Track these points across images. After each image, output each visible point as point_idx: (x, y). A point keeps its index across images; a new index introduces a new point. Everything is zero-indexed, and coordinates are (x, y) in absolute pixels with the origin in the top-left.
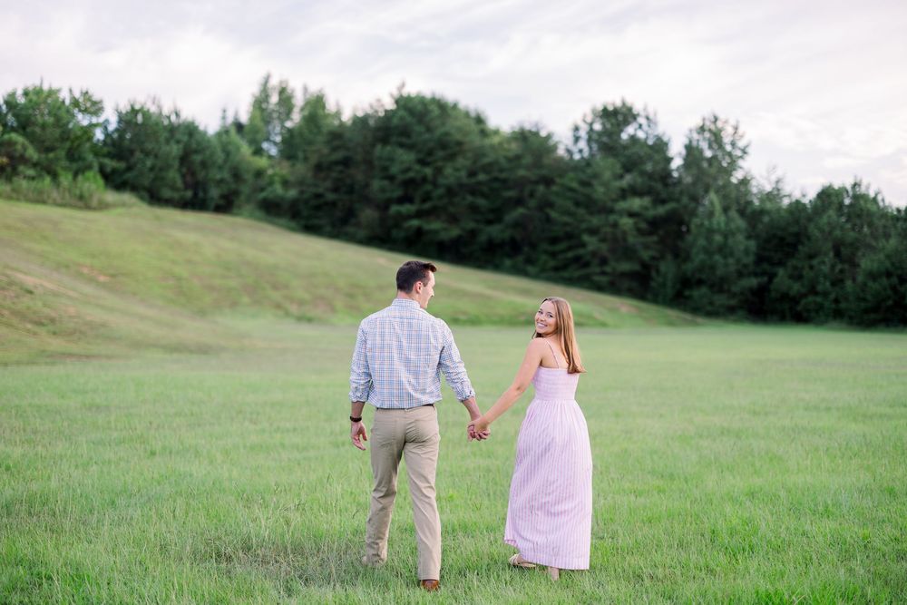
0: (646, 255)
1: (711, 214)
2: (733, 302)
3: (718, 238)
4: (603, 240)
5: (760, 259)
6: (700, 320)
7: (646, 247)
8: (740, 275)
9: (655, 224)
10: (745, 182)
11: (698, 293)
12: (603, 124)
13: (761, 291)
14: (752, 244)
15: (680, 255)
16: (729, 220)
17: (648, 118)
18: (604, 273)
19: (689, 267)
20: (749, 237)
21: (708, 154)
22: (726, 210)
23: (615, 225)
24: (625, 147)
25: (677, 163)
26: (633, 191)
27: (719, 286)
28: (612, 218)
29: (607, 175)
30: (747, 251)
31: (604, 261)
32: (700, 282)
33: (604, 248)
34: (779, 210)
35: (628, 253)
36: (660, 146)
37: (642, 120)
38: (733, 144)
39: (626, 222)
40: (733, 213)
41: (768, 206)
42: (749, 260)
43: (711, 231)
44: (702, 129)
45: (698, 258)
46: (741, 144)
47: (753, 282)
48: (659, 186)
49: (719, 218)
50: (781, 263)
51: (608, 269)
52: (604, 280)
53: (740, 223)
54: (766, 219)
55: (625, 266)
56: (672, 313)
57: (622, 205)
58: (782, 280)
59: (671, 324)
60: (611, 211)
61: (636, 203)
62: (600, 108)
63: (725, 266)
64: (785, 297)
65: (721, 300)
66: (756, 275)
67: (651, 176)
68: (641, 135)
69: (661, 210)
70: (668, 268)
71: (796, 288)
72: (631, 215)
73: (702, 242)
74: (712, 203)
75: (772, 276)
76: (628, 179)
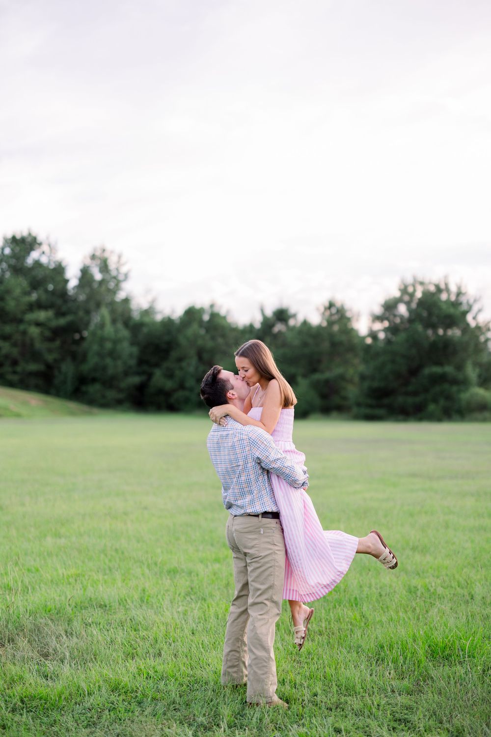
0: (50, 358)
1: (102, 326)
2: (121, 396)
3: (108, 345)
4: (15, 345)
5: (141, 362)
6: (95, 410)
7: (50, 351)
8: (126, 374)
9: (57, 333)
10: (126, 301)
11: (94, 389)
12: (12, 250)
13: (141, 388)
14: (135, 350)
15: (78, 358)
16: (116, 331)
17: (49, 245)
18: (15, 372)
19: (86, 368)
20: (133, 344)
21: (98, 276)
22: (114, 321)
23: (24, 333)
24: (31, 269)
25: (73, 283)
26: (39, 305)
27: (110, 383)
28: (22, 327)
29: (17, 291)
30: (131, 355)
31: (15, 363)
32: (94, 380)
33: (15, 352)
34: (154, 323)
35: (35, 356)
36: (59, 270)
37: (45, 248)
38: (117, 269)
39: (34, 331)
40: (120, 325)
41: (146, 320)
42: (133, 362)
43: (102, 340)
44: (93, 257)
45: (93, 360)
46: (123, 270)
47: (136, 380)
48: (59, 302)
49: (109, 329)
50: (157, 365)
51: (19, 369)
52: (15, 378)
53: (125, 333)
54: (145, 330)
55: (33, 367)
56: (73, 405)
57: (30, 317)
58: (159, 378)
59: (72, 414)
60: (20, 321)
61: (42, 315)
62: (9, 236)
63: (114, 367)
64: (161, 392)
65: (111, 394)
66: (138, 374)
67: (53, 293)
68: (44, 260)
69: (62, 321)
70: (68, 368)
71: (169, 385)
72: (38, 324)
73: (95, 347)
74: (103, 317)
75: (150, 376)
76: (34, 296)
